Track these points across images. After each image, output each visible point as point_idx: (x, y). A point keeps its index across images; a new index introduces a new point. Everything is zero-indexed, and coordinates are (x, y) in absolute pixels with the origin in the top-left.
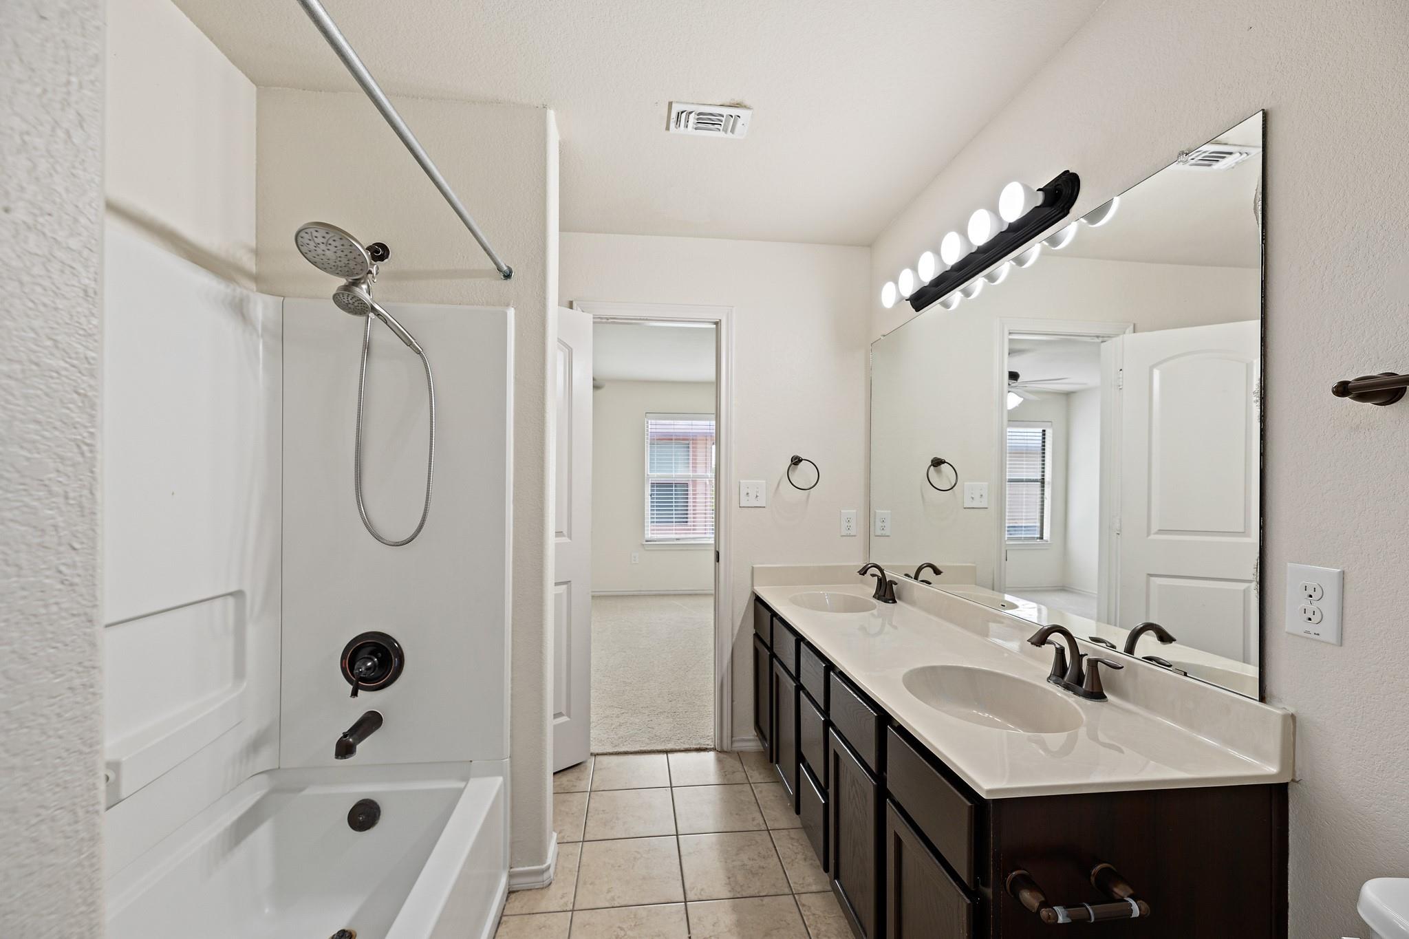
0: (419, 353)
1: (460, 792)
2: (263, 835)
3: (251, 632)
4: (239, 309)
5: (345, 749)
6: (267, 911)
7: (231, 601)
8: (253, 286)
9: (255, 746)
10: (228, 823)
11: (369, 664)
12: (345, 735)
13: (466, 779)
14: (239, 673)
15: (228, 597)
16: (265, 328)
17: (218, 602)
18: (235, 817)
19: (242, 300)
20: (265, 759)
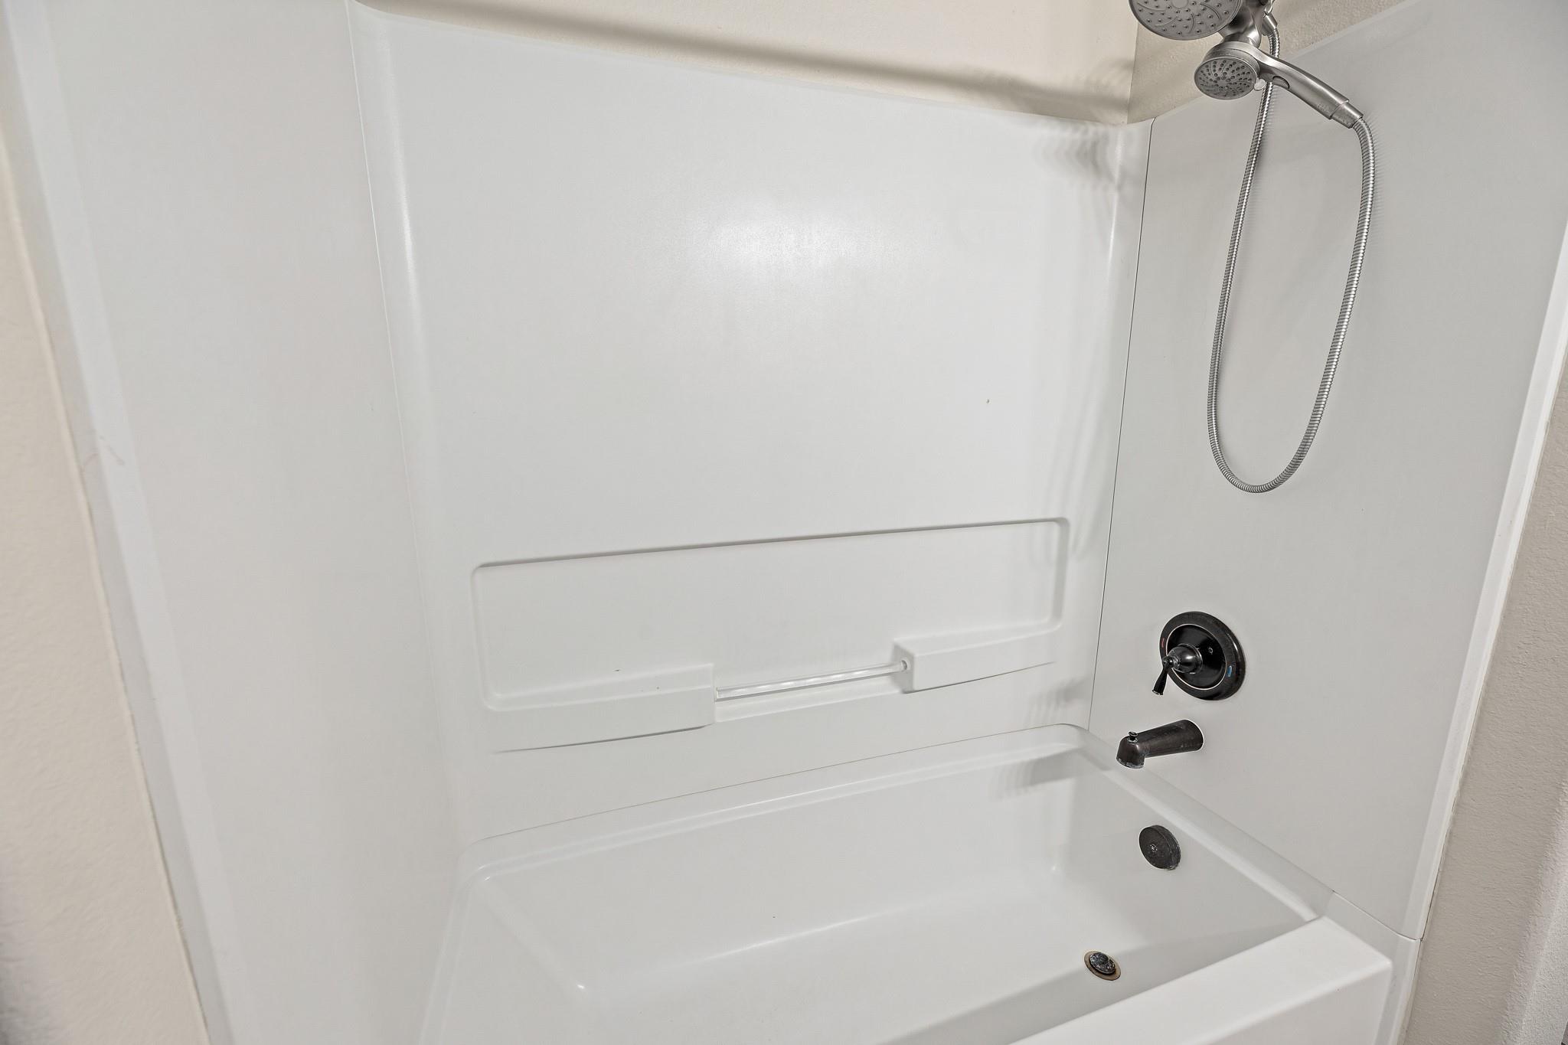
0: (1352, 124)
1: (1298, 922)
2: (1063, 788)
3: (1073, 567)
4: (1091, 158)
5: (1130, 754)
6: (1054, 868)
7: (1055, 528)
8: (1124, 118)
9: (1067, 694)
10: (1027, 759)
11: (1189, 658)
12: (1132, 737)
13: (1319, 912)
14: (1057, 612)
15: (1054, 523)
16: (1124, 174)
17: (1040, 527)
18: (1035, 756)
19: (1095, 144)
20: (1075, 712)
